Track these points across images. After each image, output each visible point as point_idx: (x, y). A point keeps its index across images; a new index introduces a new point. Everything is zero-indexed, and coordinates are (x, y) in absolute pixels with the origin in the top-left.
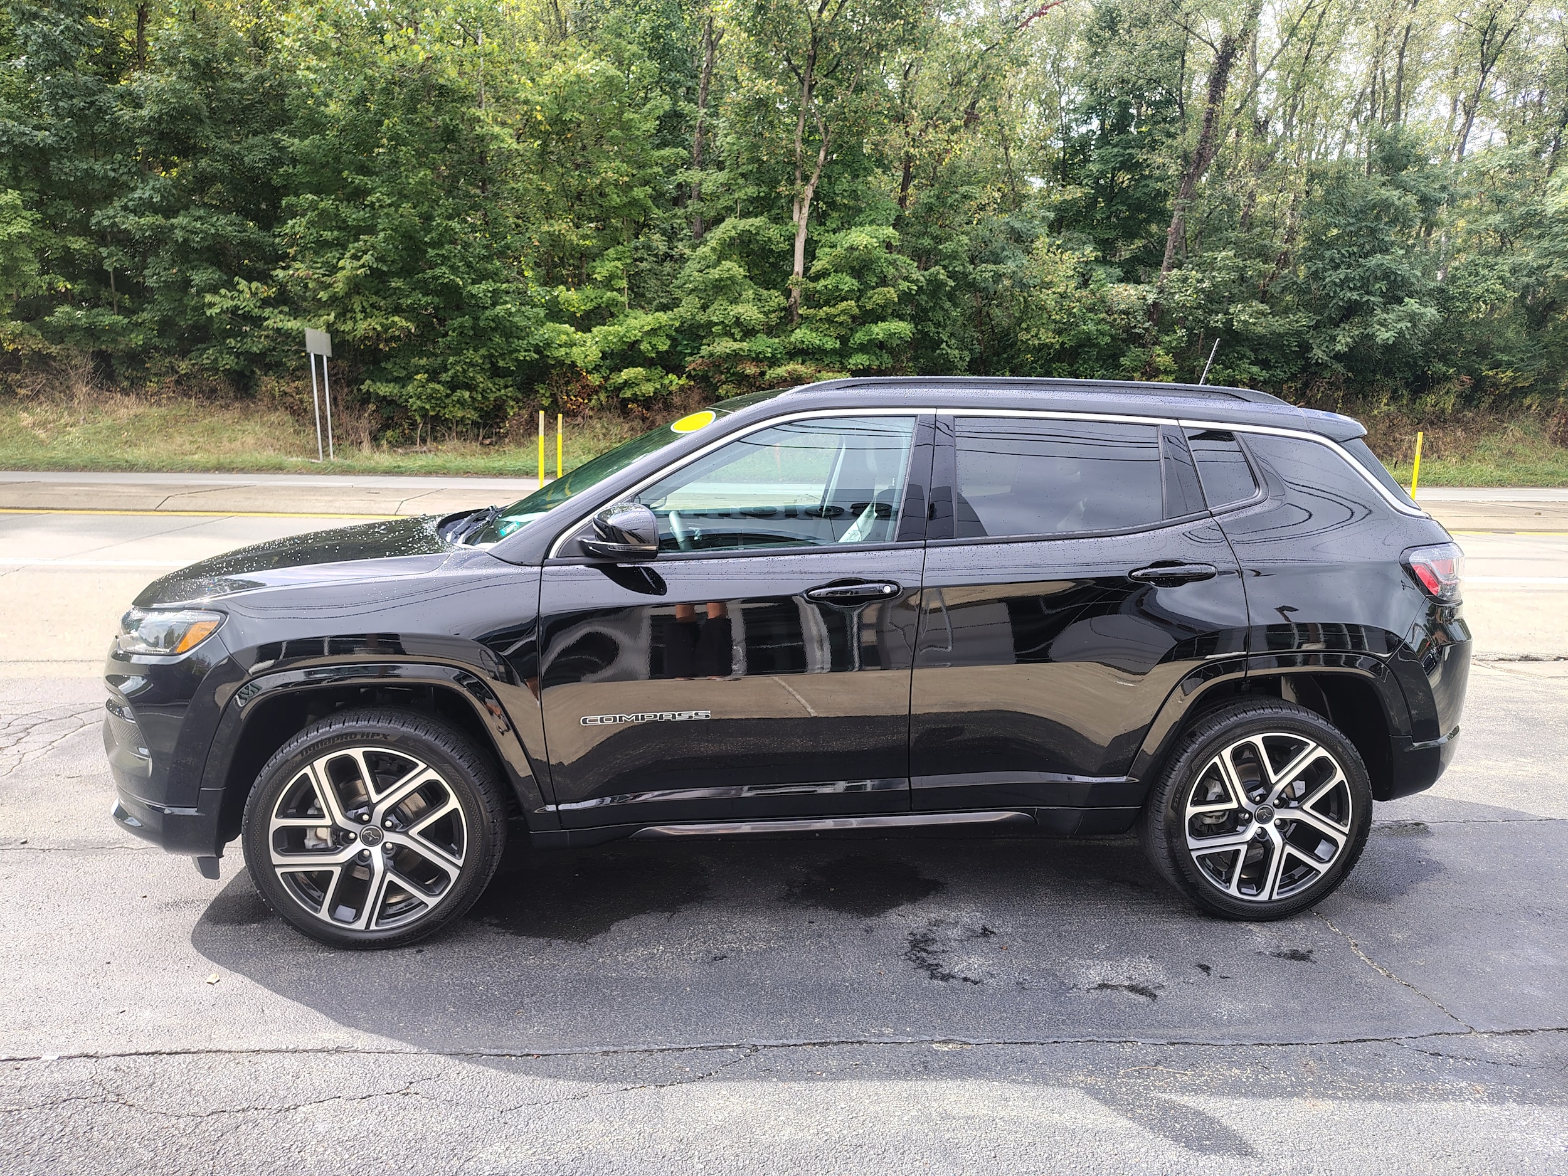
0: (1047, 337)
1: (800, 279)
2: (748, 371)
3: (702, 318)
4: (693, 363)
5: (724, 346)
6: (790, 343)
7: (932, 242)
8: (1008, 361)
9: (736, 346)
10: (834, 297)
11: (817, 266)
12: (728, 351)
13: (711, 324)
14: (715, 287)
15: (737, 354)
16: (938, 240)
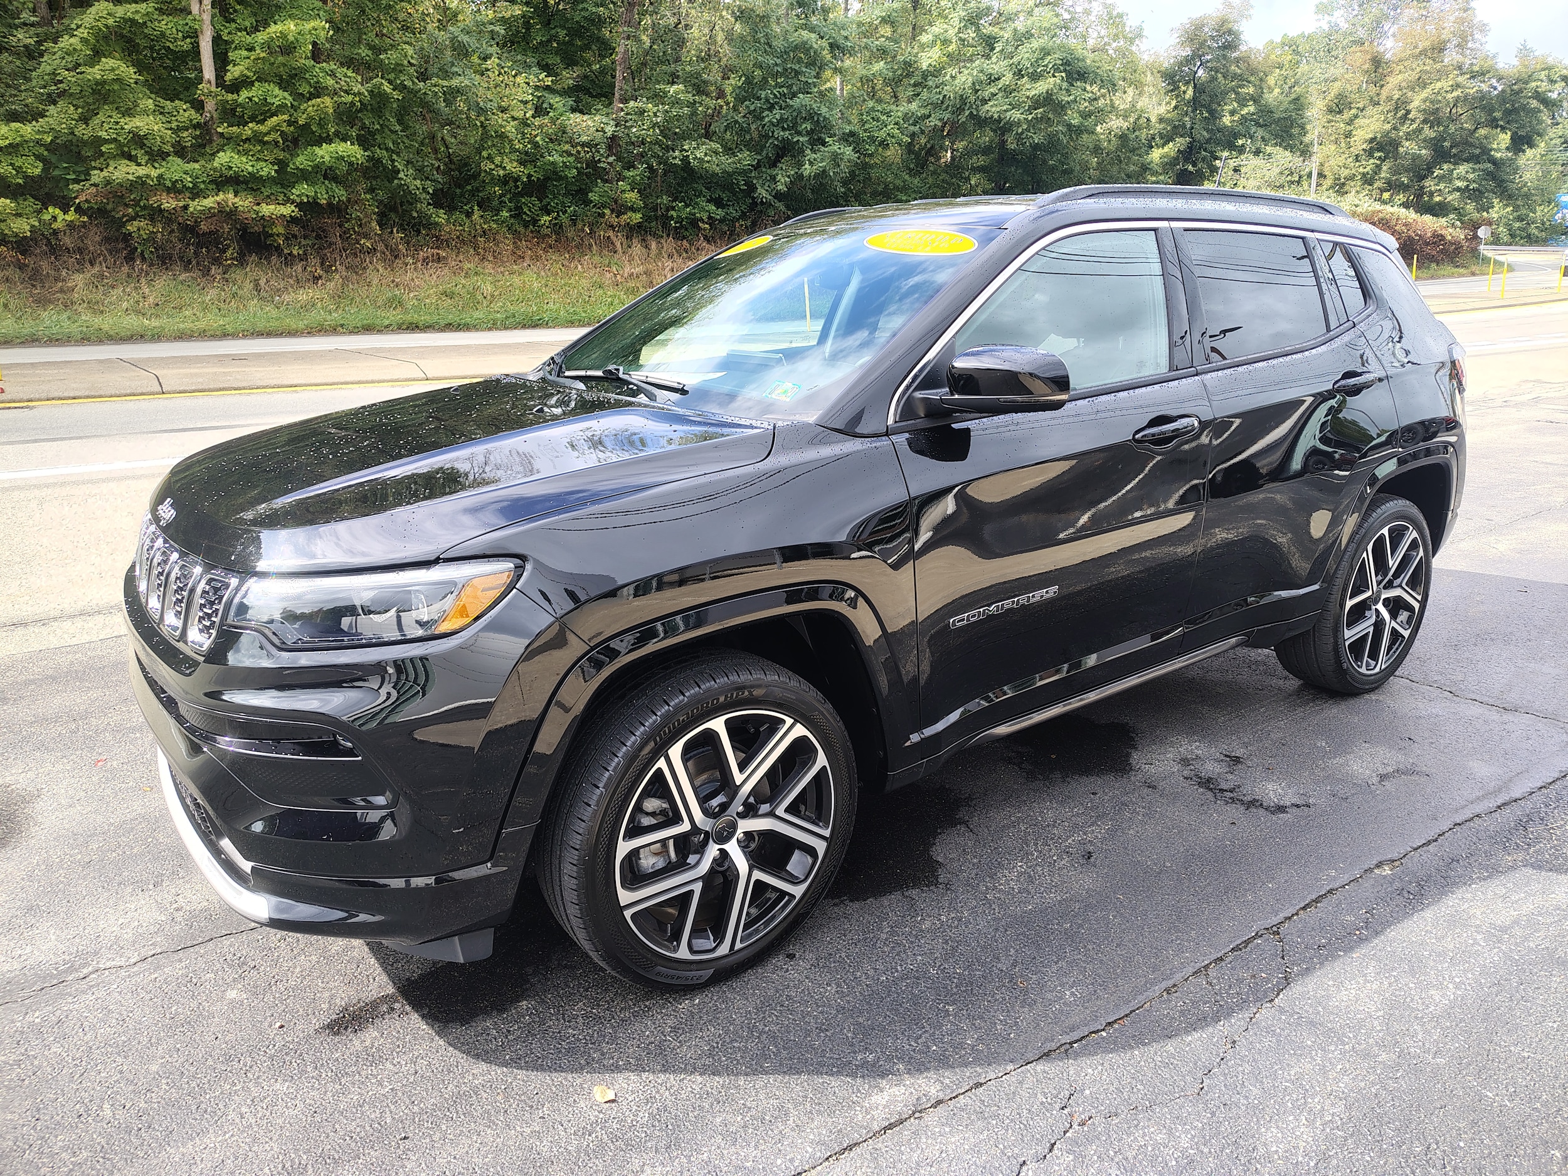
0: (512, 166)
1: (213, 89)
2: (165, 206)
3: (82, 131)
4: (83, 193)
5: (123, 171)
6: (215, 170)
7: (370, 53)
8: (474, 193)
9: (141, 171)
10: (263, 112)
11: (234, 72)
12: (131, 177)
13: (98, 142)
14: (94, 92)
15: (144, 183)
16: (377, 50)
